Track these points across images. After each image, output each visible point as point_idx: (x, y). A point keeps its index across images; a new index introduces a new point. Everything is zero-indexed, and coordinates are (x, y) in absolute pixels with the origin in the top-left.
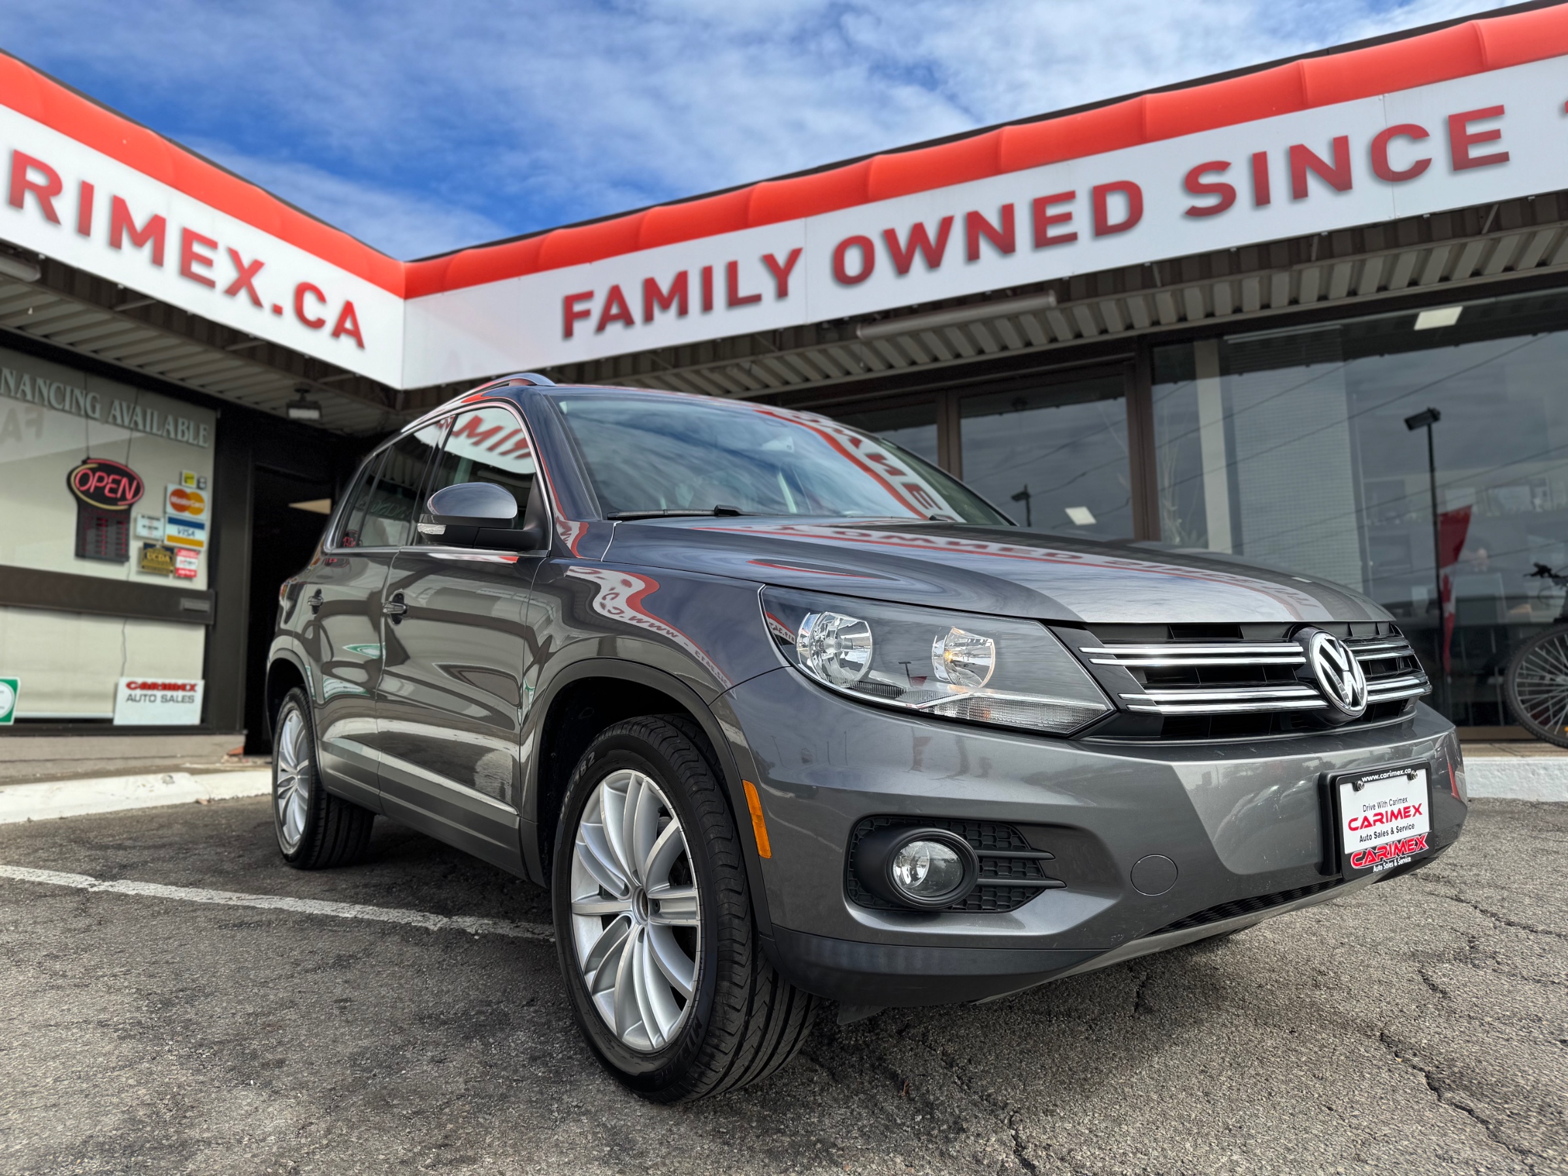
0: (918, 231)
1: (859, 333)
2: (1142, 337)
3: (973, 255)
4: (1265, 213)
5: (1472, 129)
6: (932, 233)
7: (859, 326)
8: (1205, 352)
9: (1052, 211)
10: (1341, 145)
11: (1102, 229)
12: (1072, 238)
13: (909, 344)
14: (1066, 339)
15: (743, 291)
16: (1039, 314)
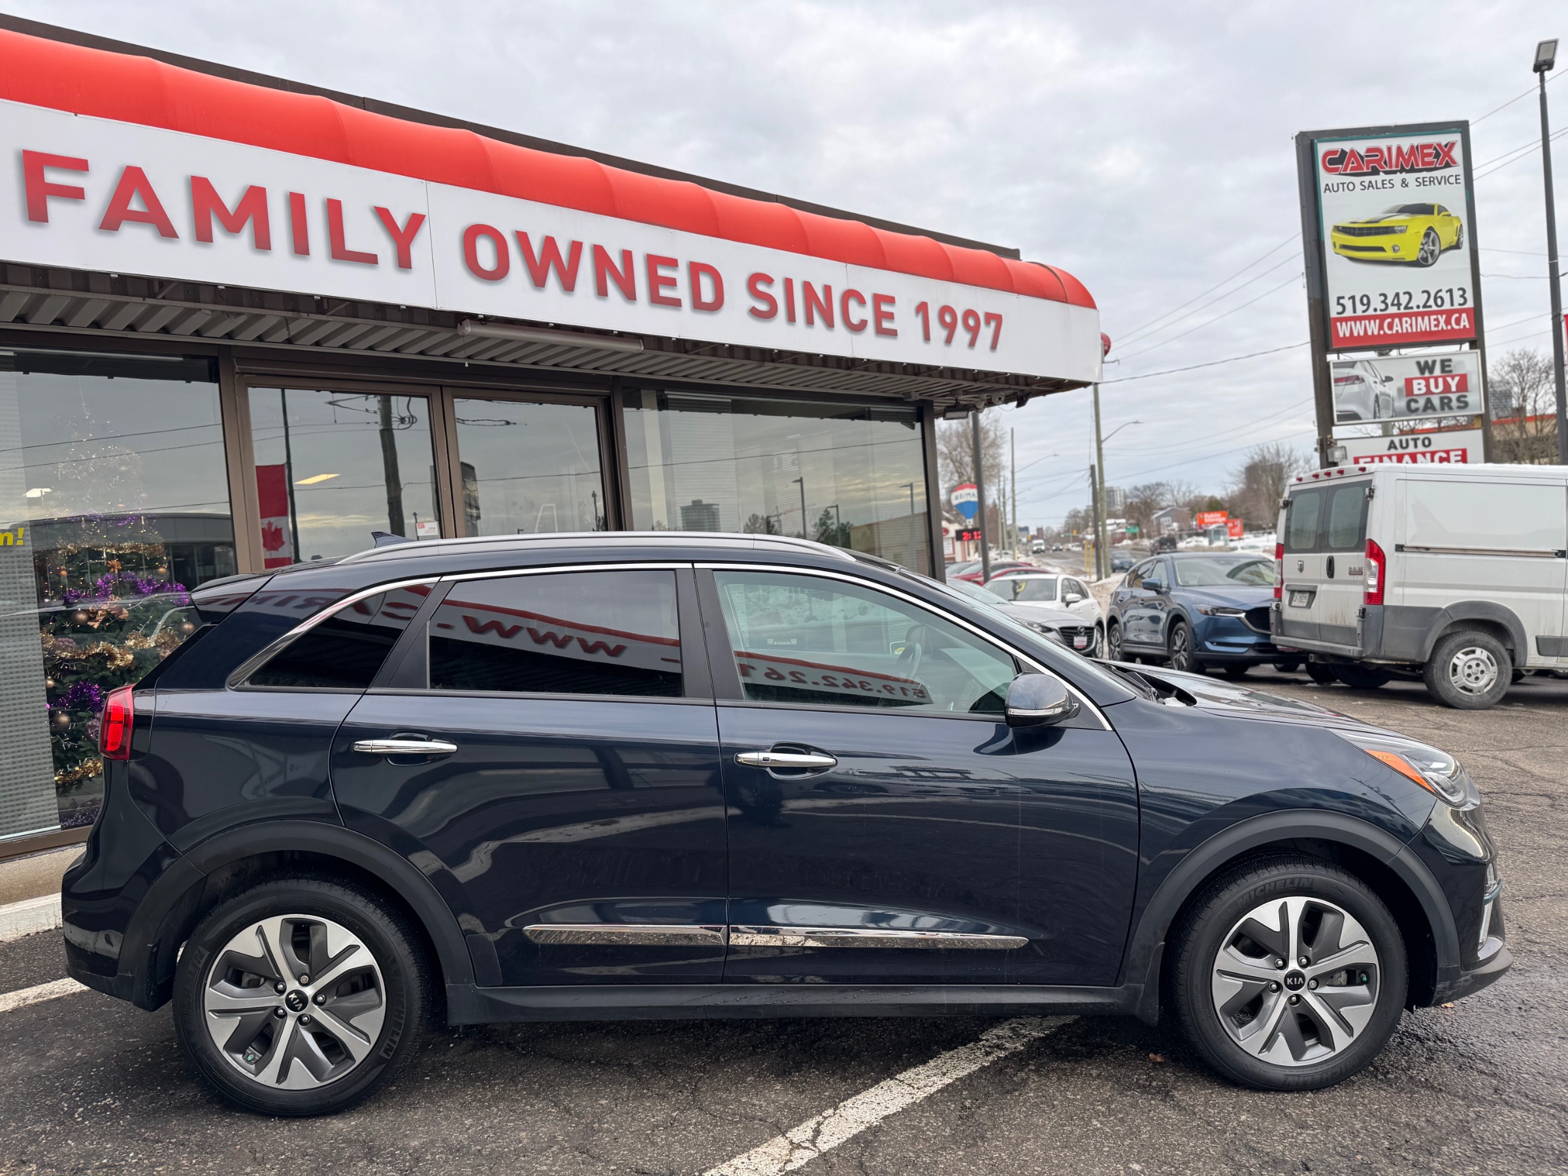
0: (549, 243)
3: (602, 292)
4: (793, 328)
5: (884, 307)
6: (564, 251)
8: (648, 397)
9: (662, 272)
10: (828, 292)
12: (676, 303)
15: (351, 245)
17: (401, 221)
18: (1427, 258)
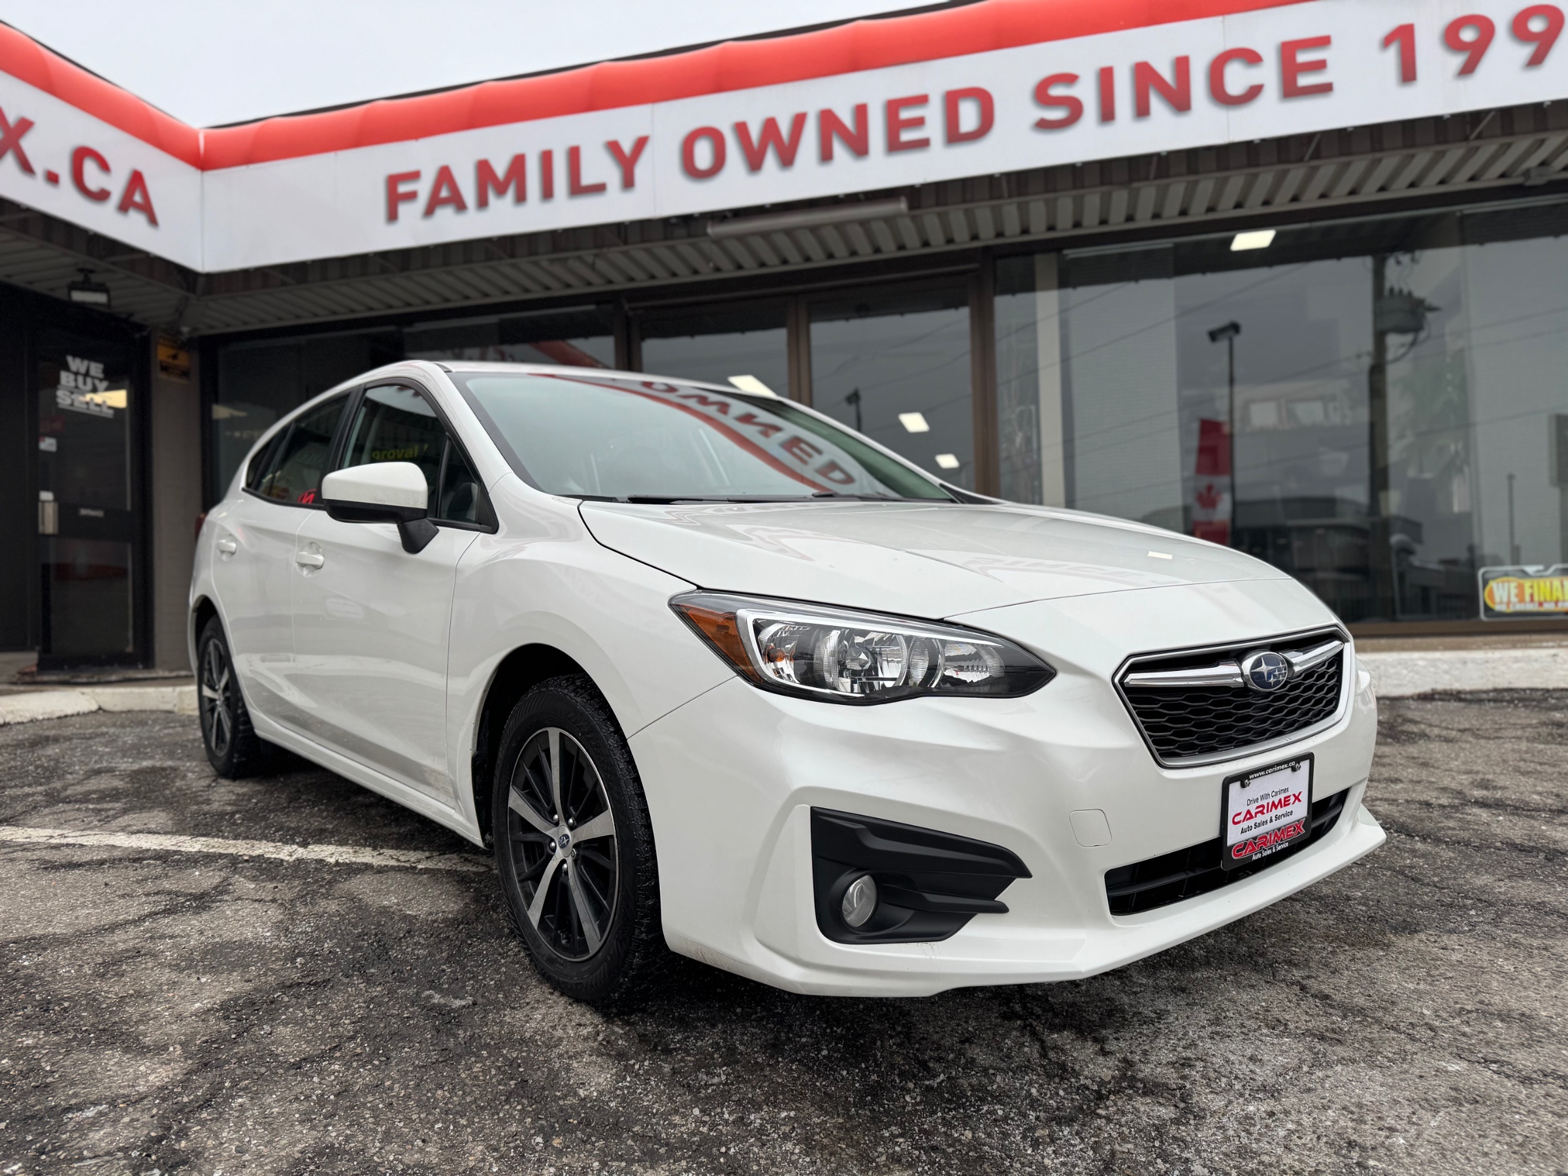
0: (770, 126)
1: (710, 230)
2: (986, 249)
3: (826, 155)
4: (1109, 130)
5: (1303, 57)
6: (785, 129)
7: (709, 223)
8: (1044, 265)
9: (905, 114)
10: (1182, 65)
11: (954, 136)
12: (924, 144)
13: (759, 245)
14: (914, 248)
15: (587, 179)
16: (889, 220)
17: (627, 147)
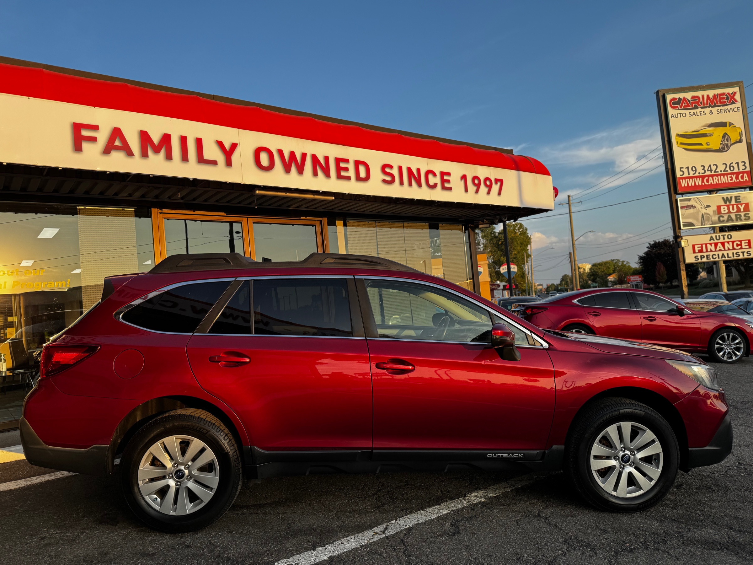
0: (292, 154)
1: (257, 192)
3: (315, 174)
4: (403, 188)
5: (445, 177)
6: (299, 157)
9: (342, 165)
10: (419, 171)
11: (358, 178)
12: (348, 178)
15: (206, 156)
17: (227, 146)
18: (724, 147)
